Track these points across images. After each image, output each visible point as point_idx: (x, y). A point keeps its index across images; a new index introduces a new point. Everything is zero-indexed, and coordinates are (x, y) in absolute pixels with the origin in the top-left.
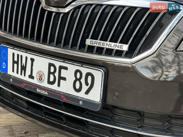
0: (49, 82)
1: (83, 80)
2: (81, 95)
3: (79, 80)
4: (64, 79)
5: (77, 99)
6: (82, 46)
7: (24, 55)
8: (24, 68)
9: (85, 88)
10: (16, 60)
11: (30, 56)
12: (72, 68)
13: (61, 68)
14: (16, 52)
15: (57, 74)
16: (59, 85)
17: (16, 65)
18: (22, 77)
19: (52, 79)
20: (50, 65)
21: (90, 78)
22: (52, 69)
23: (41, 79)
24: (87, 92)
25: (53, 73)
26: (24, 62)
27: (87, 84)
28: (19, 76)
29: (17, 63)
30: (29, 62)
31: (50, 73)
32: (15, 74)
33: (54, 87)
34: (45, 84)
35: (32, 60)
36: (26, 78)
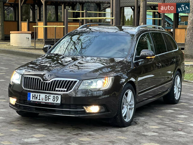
0: (45, 100)
1: (55, 98)
2: (55, 102)
3: (54, 98)
4: (50, 99)
5: (54, 103)
6: (55, 91)
7: (37, 94)
8: (37, 98)
9: (56, 100)
10: (34, 96)
11: (39, 94)
12: (52, 96)
13: (49, 96)
14: (34, 94)
15: (48, 98)
16: (48, 100)
17: (33, 97)
18: (36, 100)
19: (46, 99)
20: (46, 96)
21: (57, 98)
22: (46, 97)
23: (42, 100)
24: (56, 101)
25: (47, 98)
26: (37, 96)
27: (56, 99)
28: (35, 100)
29: (34, 97)
30: (38, 96)
31: (45, 98)
32: (33, 100)
33: (47, 101)
34: (44, 101)
35: (40, 95)
36: (38, 100)
